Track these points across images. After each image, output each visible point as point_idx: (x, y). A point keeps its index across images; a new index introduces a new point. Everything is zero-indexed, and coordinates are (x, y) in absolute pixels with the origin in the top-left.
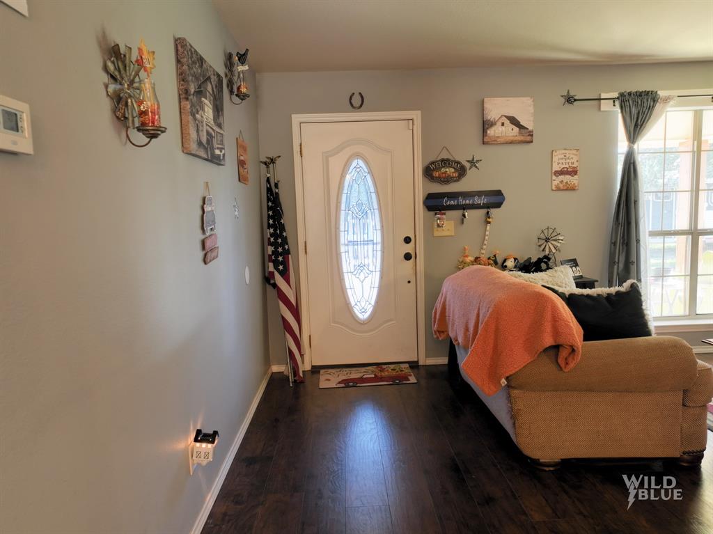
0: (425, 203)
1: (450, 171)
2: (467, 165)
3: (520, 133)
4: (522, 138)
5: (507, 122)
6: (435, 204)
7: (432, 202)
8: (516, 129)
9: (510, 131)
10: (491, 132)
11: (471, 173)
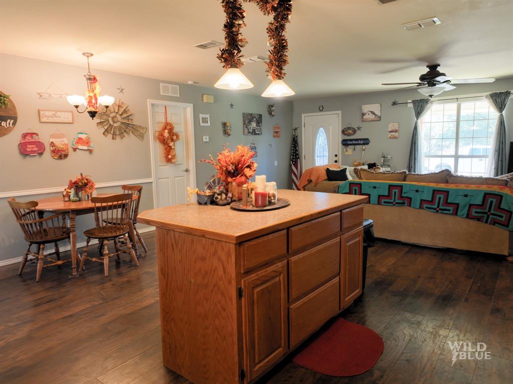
0: (342, 143)
1: (350, 131)
2: (357, 129)
3: (375, 117)
4: (376, 119)
5: (370, 113)
6: (345, 143)
7: (344, 142)
8: (374, 116)
9: (372, 117)
10: (365, 117)
11: (358, 132)
